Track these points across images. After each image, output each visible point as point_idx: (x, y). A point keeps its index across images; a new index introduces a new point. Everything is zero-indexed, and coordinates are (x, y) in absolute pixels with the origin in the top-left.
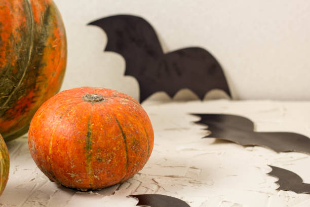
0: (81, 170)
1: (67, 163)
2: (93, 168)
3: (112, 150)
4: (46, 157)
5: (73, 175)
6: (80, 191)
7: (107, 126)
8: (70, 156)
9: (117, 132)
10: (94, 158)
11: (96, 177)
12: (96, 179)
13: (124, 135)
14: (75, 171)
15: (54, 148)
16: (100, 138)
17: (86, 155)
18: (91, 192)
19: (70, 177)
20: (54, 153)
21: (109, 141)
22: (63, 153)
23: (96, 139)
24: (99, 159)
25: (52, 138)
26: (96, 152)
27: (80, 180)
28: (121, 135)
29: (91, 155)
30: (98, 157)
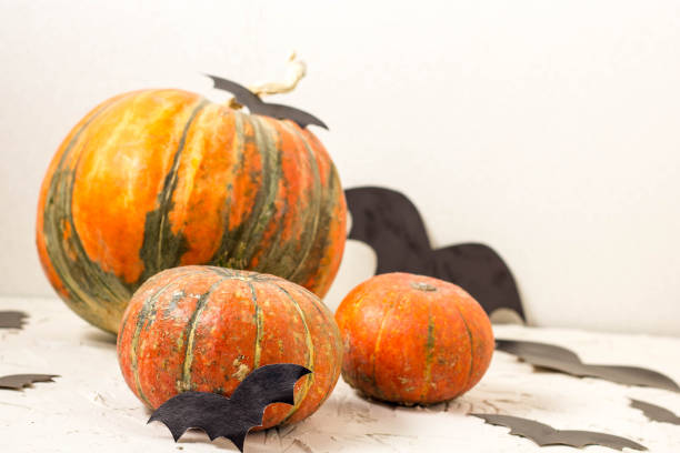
0: (416, 374)
1: (399, 364)
2: (433, 371)
3: (457, 350)
4: (368, 355)
5: (404, 381)
6: (404, 406)
7: (451, 321)
8: (405, 354)
9: (463, 330)
10: (435, 359)
11: (434, 385)
12: (432, 389)
13: (470, 333)
14: (408, 375)
15: (384, 344)
16: (444, 334)
17: (427, 354)
18: (418, 408)
19: (399, 385)
20: (383, 351)
21: (454, 339)
22: (395, 351)
23: (440, 336)
24: (441, 362)
25: (381, 332)
26: (439, 352)
27: (412, 388)
28: (467, 333)
29: (432, 355)
30: (440, 358)
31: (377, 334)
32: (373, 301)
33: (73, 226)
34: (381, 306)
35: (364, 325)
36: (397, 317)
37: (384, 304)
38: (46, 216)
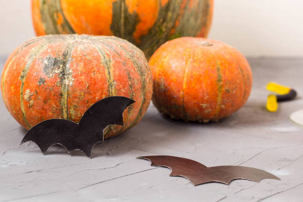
0: (212, 100)
1: (201, 95)
2: (222, 97)
3: (236, 83)
5: (204, 106)
7: (230, 63)
8: (204, 88)
10: (223, 89)
11: (223, 106)
12: (222, 109)
13: (242, 70)
14: (207, 101)
15: (189, 83)
16: (227, 72)
17: (218, 86)
19: (201, 108)
20: (188, 88)
21: (233, 75)
22: (197, 87)
24: (227, 90)
25: (185, 75)
26: (226, 84)
27: (210, 110)
28: (240, 70)
29: (222, 86)
30: (227, 88)
31: (183, 77)
32: (176, 56)
33: (64, 16)
34: (183, 58)
35: (174, 72)
36: (195, 64)
37: (185, 57)
38: (42, 12)
